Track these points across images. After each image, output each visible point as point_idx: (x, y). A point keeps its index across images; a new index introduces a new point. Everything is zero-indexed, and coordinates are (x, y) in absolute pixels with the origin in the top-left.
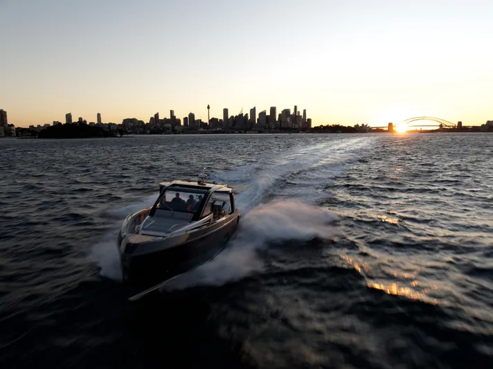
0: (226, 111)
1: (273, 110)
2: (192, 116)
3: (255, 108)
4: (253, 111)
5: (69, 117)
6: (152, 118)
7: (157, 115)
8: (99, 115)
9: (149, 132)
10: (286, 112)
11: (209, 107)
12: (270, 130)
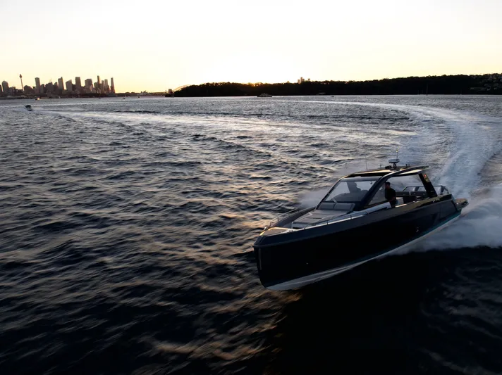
0: (37, 80)
1: (78, 80)
2: (5, 84)
4: (61, 80)
10: (89, 82)
11: (21, 76)
12: (76, 96)
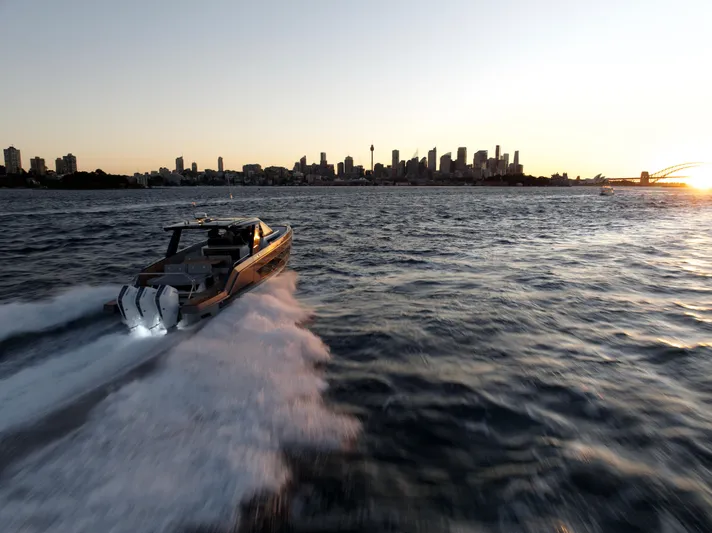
0: (396, 154)
1: (462, 152)
2: (349, 160)
3: (435, 149)
4: (433, 153)
5: (180, 162)
6: (297, 164)
7: (303, 160)
8: (220, 160)
9: (271, 182)
10: (481, 156)
11: (372, 149)
